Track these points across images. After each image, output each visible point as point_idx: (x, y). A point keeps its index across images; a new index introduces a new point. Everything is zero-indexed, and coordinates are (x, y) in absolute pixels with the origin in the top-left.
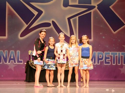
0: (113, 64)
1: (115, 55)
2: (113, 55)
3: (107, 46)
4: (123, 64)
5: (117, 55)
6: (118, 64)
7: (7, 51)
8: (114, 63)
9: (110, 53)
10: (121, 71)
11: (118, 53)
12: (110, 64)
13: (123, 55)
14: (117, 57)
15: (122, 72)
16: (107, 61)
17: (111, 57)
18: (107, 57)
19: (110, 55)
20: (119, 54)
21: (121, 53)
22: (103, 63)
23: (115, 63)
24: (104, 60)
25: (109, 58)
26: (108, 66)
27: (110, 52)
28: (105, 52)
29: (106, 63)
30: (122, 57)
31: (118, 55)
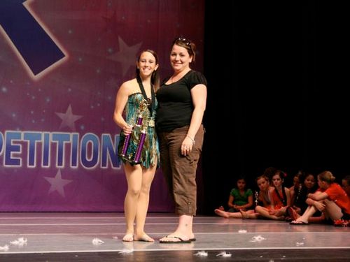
0: (29, 166)
1: (36, 141)
2: (29, 141)
3: (14, 115)
4: (57, 166)
5: (41, 139)
6: (44, 165)
8: (31, 163)
9: (23, 133)
10: (50, 185)
11: (43, 134)
12: (21, 165)
13: (57, 142)
14: (39, 145)
15: (52, 189)
16: (12, 158)
17: (25, 144)
18: (12, 144)
19: (22, 139)
20: (47, 137)
21: (51, 134)
22: (2, 164)
23: (35, 164)
24: (3, 153)
25: (17, 149)
26: (16, 171)
27: (20, 132)
28: (6, 132)
29: (9, 161)
30: (54, 145)
31: (43, 141)
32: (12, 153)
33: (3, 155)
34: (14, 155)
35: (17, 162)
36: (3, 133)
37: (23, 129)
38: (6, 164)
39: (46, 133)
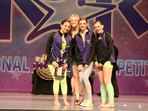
0: (136, 75)
1: (139, 64)
2: (136, 64)
3: (129, 53)
5: (141, 64)
6: (143, 74)
7: (11, 57)
8: (137, 74)
9: (133, 61)
10: (145, 83)
11: (142, 61)
12: (133, 75)
14: (140, 66)
15: (146, 85)
16: (129, 71)
17: (134, 66)
18: (129, 66)
19: (133, 64)
21: (145, 62)
22: (125, 74)
24: (125, 69)
25: (131, 68)
26: (130, 77)
27: (132, 60)
28: (126, 61)
29: (128, 73)
30: (147, 66)
31: (142, 64)
32: (129, 69)
33: (125, 70)
34: (130, 70)
35: (131, 73)
36: (125, 61)
37: (133, 59)
38: (126, 74)
39: (143, 61)
